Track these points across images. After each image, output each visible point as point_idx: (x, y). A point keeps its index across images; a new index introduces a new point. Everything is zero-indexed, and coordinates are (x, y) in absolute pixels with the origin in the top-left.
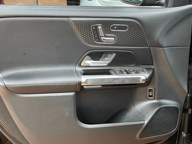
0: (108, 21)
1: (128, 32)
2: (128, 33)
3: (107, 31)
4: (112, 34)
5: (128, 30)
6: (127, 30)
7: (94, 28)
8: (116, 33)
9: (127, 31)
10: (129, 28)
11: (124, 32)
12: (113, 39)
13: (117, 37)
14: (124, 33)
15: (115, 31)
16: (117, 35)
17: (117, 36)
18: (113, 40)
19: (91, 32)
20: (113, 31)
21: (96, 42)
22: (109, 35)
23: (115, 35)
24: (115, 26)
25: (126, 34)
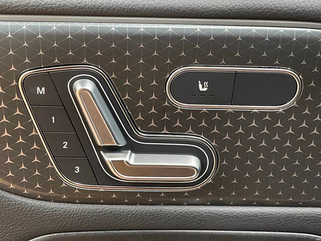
0: (146, 38)
1: (300, 119)
2: (295, 125)
3: (144, 111)
4: (182, 130)
5: (300, 101)
6: (292, 102)
7: (41, 91)
8: (211, 124)
9: (289, 111)
10: (306, 91)
11: (271, 114)
12: (193, 162)
13: (218, 150)
14: (270, 124)
15: (204, 107)
16: (217, 138)
17: (221, 143)
18: (188, 171)
19: (25, 118)
20: (187, 112)
21: (67, 182)
22: (165, 135)
23: (202, 138)
24: (203, 76)
25: (281, 131)
